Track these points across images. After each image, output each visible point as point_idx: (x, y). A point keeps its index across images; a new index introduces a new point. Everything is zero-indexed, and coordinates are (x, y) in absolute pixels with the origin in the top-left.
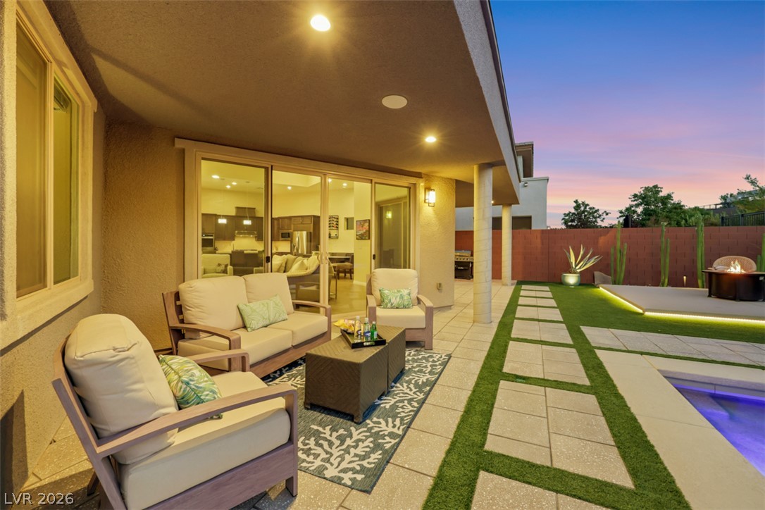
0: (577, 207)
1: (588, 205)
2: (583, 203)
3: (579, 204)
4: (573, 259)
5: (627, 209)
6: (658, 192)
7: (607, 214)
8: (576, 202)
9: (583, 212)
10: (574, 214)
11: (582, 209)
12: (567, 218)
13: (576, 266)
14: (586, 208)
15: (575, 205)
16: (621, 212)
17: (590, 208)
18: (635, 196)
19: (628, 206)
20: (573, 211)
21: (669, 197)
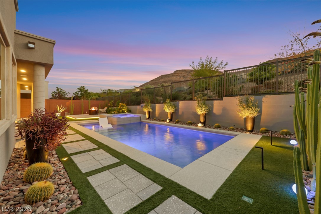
0: (58, 90)
1: (62, 89)
2: (60, 89)
3: (59, 89)
4: (58, 109)
5: (76, 93)
6: (84, 88)
7: (69, 93)
8: (57, 88)
9: (60, 92)
10: (56, 92)
11: (60, 90)
12: (53, 93)
13: (60, 111)
14: (61, 90)
15: (57, 89)
16: (74, 93)
17: (63, 91)
18: (78, 88)
19: (76, 92)
20: (56, 91)
21: (87, 90)
